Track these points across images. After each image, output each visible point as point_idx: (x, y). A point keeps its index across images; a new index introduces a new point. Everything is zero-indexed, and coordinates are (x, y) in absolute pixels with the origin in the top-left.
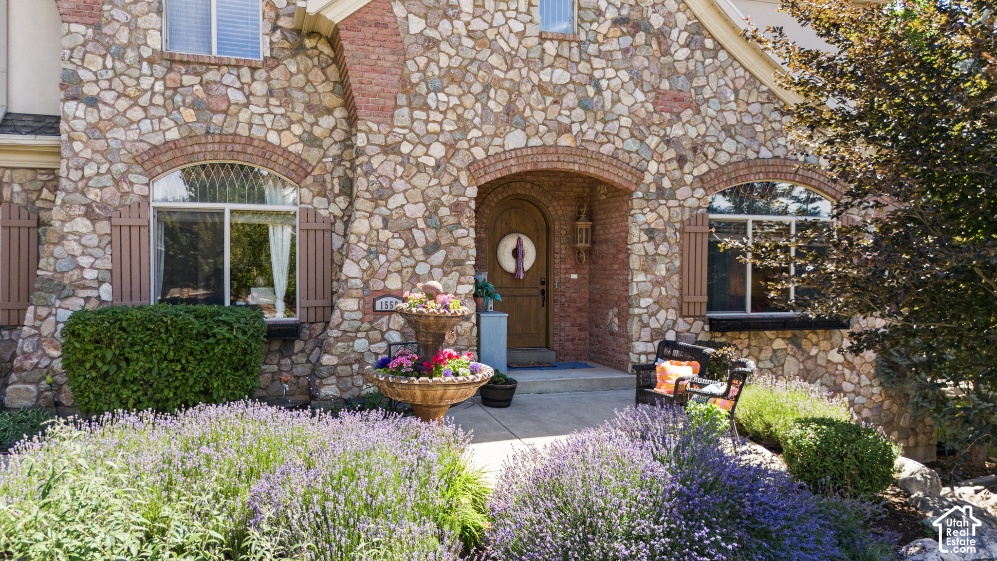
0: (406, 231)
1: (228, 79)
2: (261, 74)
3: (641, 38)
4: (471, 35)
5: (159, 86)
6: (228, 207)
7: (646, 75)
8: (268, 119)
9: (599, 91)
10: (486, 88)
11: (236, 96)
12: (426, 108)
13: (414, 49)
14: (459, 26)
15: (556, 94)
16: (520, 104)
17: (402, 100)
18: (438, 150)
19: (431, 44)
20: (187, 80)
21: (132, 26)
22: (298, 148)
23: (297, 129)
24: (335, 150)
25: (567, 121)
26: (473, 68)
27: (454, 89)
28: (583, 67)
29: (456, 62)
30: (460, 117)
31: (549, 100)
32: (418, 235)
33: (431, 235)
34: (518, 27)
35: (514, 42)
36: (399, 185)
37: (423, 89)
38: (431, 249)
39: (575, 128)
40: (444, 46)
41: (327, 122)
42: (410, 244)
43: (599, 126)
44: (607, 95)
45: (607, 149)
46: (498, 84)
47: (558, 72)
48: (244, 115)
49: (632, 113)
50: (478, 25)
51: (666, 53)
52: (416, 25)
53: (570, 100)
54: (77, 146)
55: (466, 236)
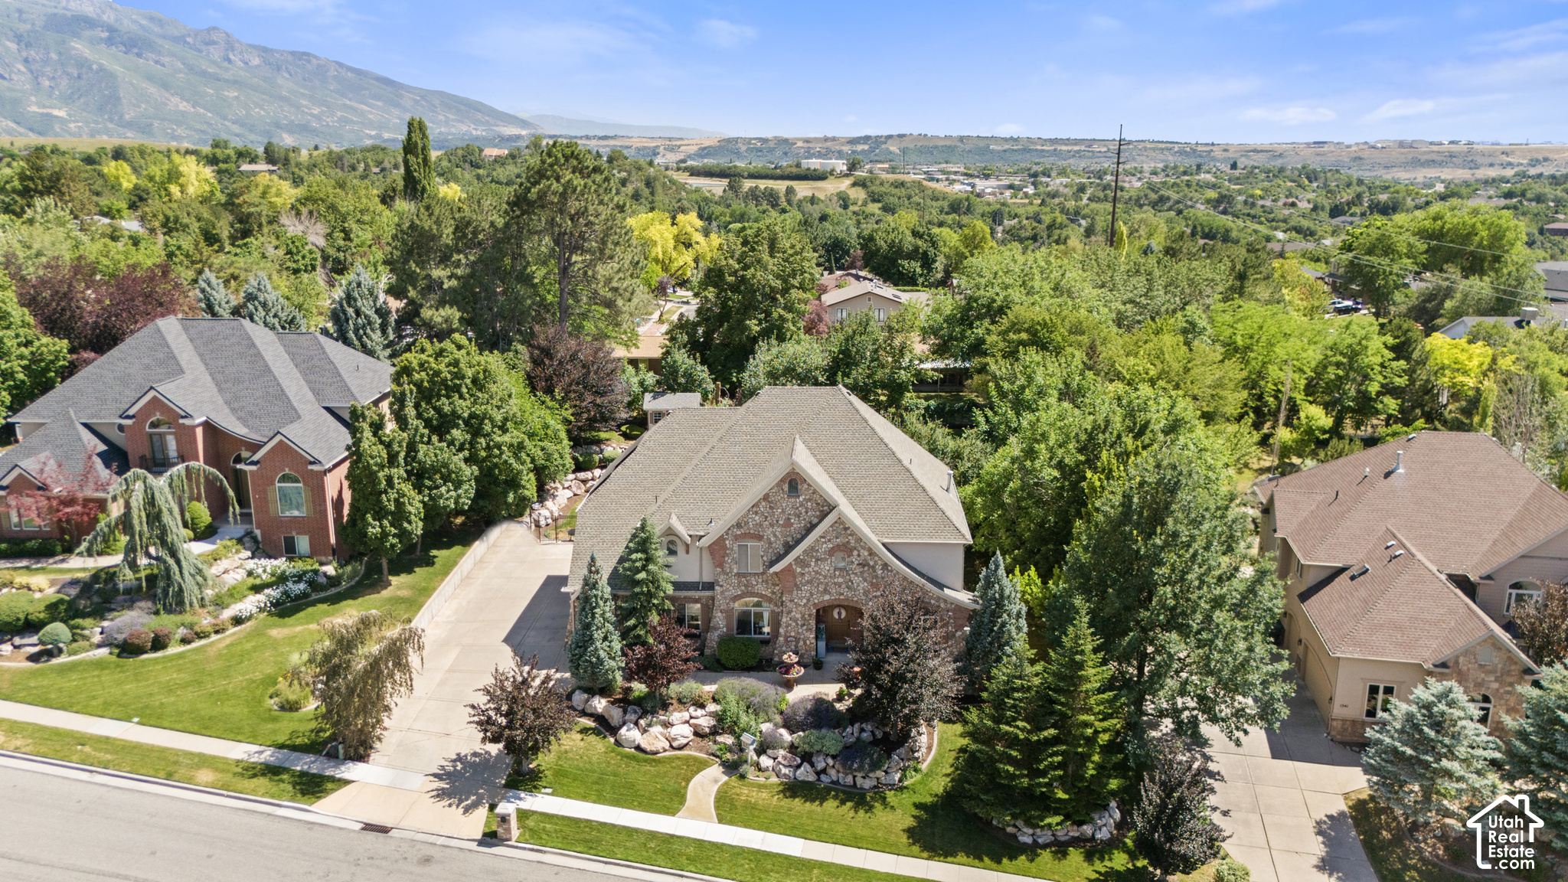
0: (796, 621)
1: (752, 579)
2: (760, 577)
3: (866, 568)
4: (814, 571)
5: (736, 582)
6: (752, 609)
7: (868, 579)
8: (762, 588)
9: (852, 584)
10: (818, 584)
11: (754, 583)
12: (801, 590)
13: (799, 576)
14: (811, 569)
15: (840, 585)
16: (828, 588)
17: (795, 589)
18: (805, 601)
19: (803, 575)
20: (743, 579)
21: (730, 568)
22: (770, 595)
23: (769, 590)
24: (779, 595)
25: (842, 592)
26: (814, 580)
27: (809, 585)
28: (848, 577)
29: (810, 578)
30: (811, 592)
31: (837, 586)
32: (799, 622)
33: (803, 622)
34: (827, 568)
35: (826, 572)
36: (794, 610)
37: (800, 586)
38: (803, 625)
39: (845, 593)
40: (806, 575)
41: (777, 588)
42: (797, 624)
43: (853, 593)
44: (855, 584)
45: (856, 598)
46: (822, 583)
47: (840, 579)
48: (756, 587)
49: (863, 589)
50: (816, 569)
52: (799, 570)
53: (843, 586)
54: (719, 595)
55: (813, 622)
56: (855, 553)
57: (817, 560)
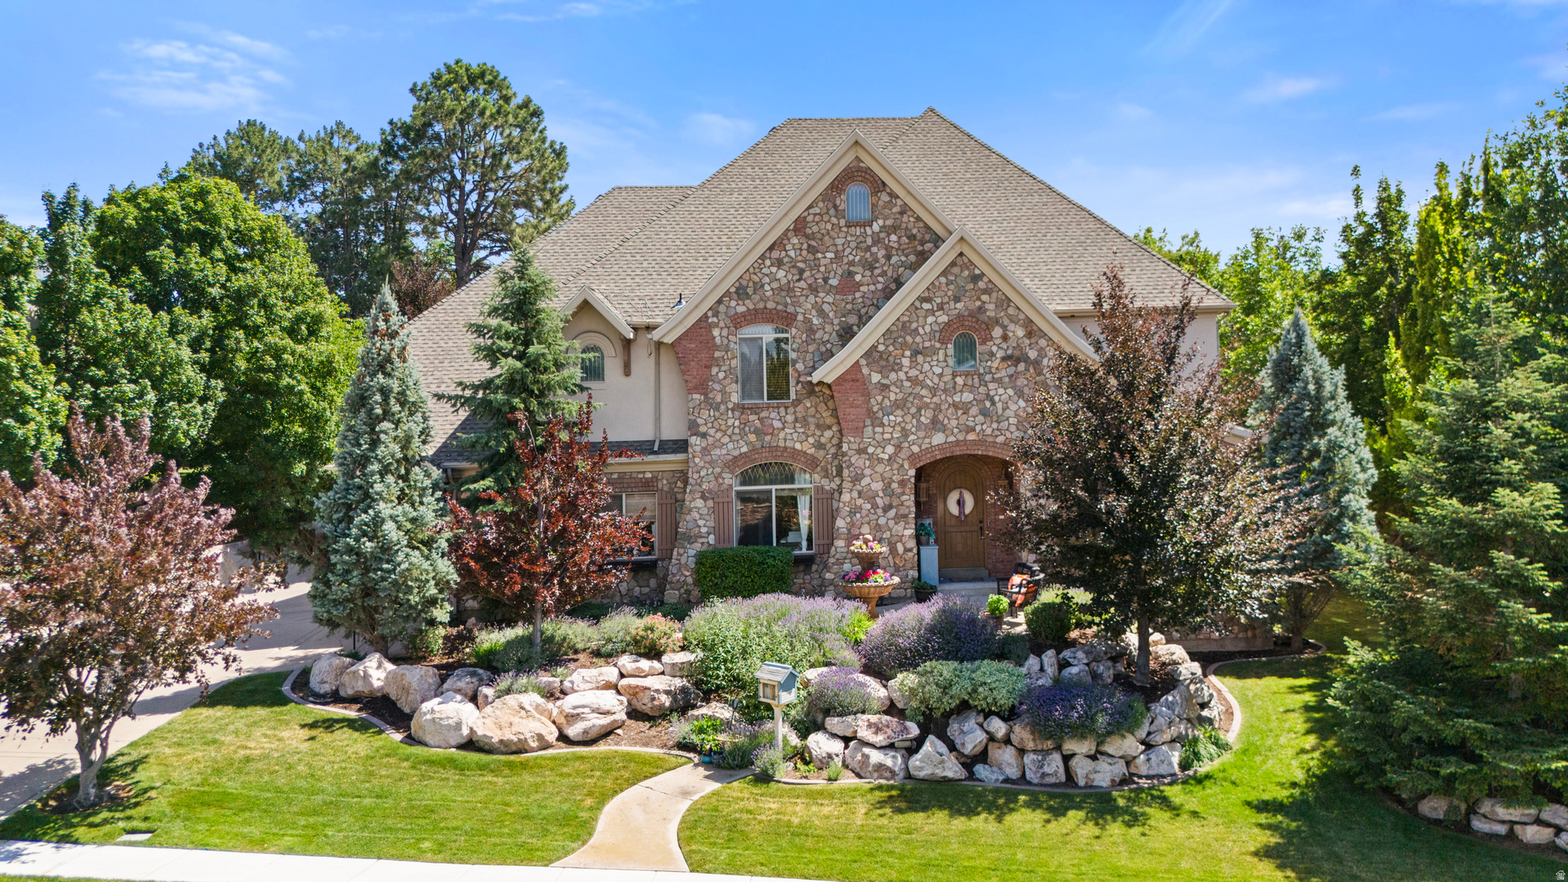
0: (872, 499)
1: (773, 415)
2: (791, 410)
3: (1021, 367)
4: (909, 379)
5: (737, 423)
6: (774, 487)
7: (1026, 390)
8: (795, 435)
9: (993, 403)
10: (919, 410)
11: (777, 424)
12: (882, 425)
13: (875, 391)
14: (902, 375)
15: (965, 408)
16: (941, 417)
17: (868, 422)
18: (890, 449)
19: (885, 388)
20: (752, 418)
21: (723, 392)
22: (812, 451)
23: (811, 440)
24: (833, 450)
25: (972, 424)
26: (911, 399)
27: (899, 412)
28: (982, 390)
29: (900, 396)
30: (903, 429)
31: (960, 412)
32: (879, 501)
33: (887, 500)
34: (938, 370)
35: (936, 380)
36: (867, 472)
37: (880, 414)
38: (887, 508)
39: (978, 428)
40: (893, 388)
41: (828, 434)
42: (875, 506)
43: (995, 425)
44: (999, 405)
45: (1001, 439)
46: (927, 406)
47: (965, 395)
48: (782, 435)
49: (1017, 415)
50: (913, 373)
51: (1040, 374)
52: (876, 378)
53: (974, 411)
54: (697, 460)
55: (909, 500)
56: (997, 332)
57: (916, 353)
